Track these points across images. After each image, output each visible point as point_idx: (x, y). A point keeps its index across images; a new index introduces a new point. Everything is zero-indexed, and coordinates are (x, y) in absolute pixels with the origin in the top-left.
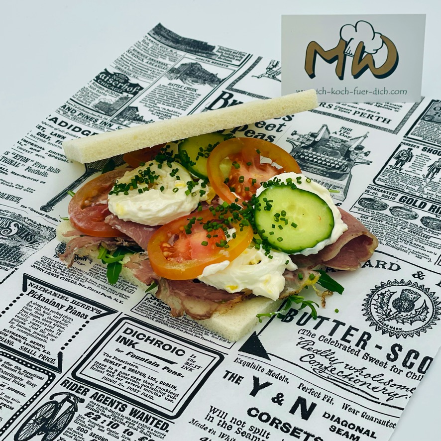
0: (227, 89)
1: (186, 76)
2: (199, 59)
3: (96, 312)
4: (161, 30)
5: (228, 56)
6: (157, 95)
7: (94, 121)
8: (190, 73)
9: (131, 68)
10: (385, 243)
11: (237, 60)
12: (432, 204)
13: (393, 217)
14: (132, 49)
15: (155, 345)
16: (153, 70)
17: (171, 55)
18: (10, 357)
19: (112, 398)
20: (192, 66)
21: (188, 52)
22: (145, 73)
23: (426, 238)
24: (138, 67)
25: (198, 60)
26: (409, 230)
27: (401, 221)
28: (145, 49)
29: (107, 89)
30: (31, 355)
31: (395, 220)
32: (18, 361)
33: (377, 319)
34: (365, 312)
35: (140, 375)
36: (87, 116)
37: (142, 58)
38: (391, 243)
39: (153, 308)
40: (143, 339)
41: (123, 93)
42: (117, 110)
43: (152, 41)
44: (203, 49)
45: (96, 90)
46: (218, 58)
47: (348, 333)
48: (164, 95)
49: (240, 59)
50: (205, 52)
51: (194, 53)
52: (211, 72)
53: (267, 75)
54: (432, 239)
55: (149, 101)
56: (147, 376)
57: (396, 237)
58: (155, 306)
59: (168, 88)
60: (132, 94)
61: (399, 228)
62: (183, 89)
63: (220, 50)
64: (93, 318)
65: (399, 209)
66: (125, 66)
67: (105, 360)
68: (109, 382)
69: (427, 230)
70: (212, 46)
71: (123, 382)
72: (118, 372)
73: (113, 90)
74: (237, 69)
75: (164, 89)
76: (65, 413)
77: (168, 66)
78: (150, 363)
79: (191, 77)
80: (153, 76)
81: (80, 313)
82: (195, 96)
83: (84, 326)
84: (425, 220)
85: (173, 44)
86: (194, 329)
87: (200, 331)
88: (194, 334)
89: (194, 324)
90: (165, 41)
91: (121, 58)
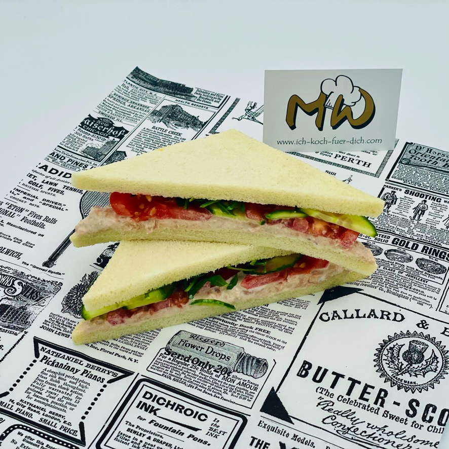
0: (210, 132)
1: (168, 119)
2: (179, 101)
3: (113, 375)
4: (139, 74)
5: (206, 98)
6: (143, 140)
7: (83, 167)
8: (172, 116)
9: (114, 112)
10: (386, 289)
11: (215, 101)
12: (423, 245)
13: (389, 262)
14: (113, 93)
15: (176, 410)
16: (136, 113)
17: (152, 97)
18: (30, 431)
20: (173, 109)
21: (167, 94)
22: (128, 116)
24: (120, 110)
25: (178, 102)
26: (407, 274)
27: (397, 265)
28: (125, 93)
29: (93, 134)
30: (52, 428)
31: (392, 265)
32: (39, 435)
33: (390, 374)
34: (377, 368)
35: (166, 445)
36: (77, 162)
37: (124, 101)
38: (392, 290)
39: (168, 364)
40: (163, 404)
41: (109, 137)
42: (106, 155)
43: (132, 85)
44: (181, 91)
45: (83, 136)
46: (197, 100)
47: (364, 391)
48: (149, 139)
49: (218, 100)
50: (184, 94)
51: (173, 95)
52: (192, 115)
53: (247, 117)
54: (429, 283)
55: (136, 145)
57: (396, 283)
58: (170, 361)
59: (152, 132)
60: (118, 138)
61: (397, 272)
62: (167, 133)
63: (198, 92)
64: (110, 382)
65: (394, 252)
66: (108, 111)
67: (128, 430)
69: (424, 273)
70: (190, 88)
72: (143, 443)
73: (99, 135)
74: (217, 111)
75: (149, 133)
77: (150, 108)
78: (174, 431)
79: (173, 120)
80: (136, 119)
81: (96, 376)
82: (180, 140)
83: (102, 390)
84: (419, 262)
85: (152, 87)
86: (212, 386)
87: (219, 389)
88: (213, 394)
89: (212, 380)
90: (144, 84)
91: (103, 103)
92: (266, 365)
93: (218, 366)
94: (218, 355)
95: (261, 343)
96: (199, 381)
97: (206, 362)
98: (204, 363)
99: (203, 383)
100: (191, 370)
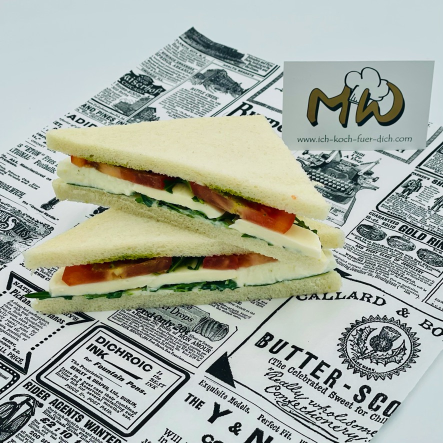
0: (248, 100)
1: (210, 82)
2: (227, 66)
3: (73, 319)
4: (194, 34)
5: (256, 65)
6: (178, 99)
7: (111, 120)
8: (214, 80)
9: (157, 70)
10: (375, 275)
11: (263, 70)
12: (431, 236)
13: (388, 248)
14: (161, 52)
15: (124, 357)
17: (200, 60)
19: (71, 406)
20: (218, 73)
21: (217, 58)
22: (171, 76)
23: (419, 272)
24: (164, 70)
25: (225, 67)
26: (403, 262)
27: (396, 252)
28: (174, 53)
29: (130, 90)
31: (390, 251)
33: (351, 356)
35: (103, 387)
36: (105, 115)
37: (170, 61)
38: (381, 276)
41: (145, 94)
42: (136, 111)
43: (183, 45)
44: (232, 56)
46: (246, 67)
47: (319, 368)
48: (184, 99)
50: (234, 59)
51: (223, 59)
52: (235, 81)
54: (424, 274)
55: (168, 103)
56: (110, 390)
57: (388, 269)
58: (133, 314)
59: (190, 92)
60: (153, 95)
61: (393, 258)
62: (204, 95)
63: (248, 59)
64: (69, 324)
65: (397, 239)
66: (151, 69)
68: (71, 391)
69: (422, 264)
70: (241, 54)
71: (85, 392)
72: (82, 381)
73: (136, 91)
74: (262, 80)
75: (186, 93)
76: (22, 415)
77: (194, 70)
78: (116, 376)
79: (215, 84)
81: (57, 318)
82: (215, 104)
83: (59, 330)
84: (421, 253)
85: (203, 49)
86: (166, 341)
87: (172, 345)
88: (165, 348)
89: (168, 336)
90: (196, 46)
91: (149, 61)
92: (227, 330)
93: (179, 325)
94: (182, 316)
95: (229, 312)
96: (155, 335)
97: (168, 320)
98: (165, 321)
99: (158, 337)
100: (150, 325)
